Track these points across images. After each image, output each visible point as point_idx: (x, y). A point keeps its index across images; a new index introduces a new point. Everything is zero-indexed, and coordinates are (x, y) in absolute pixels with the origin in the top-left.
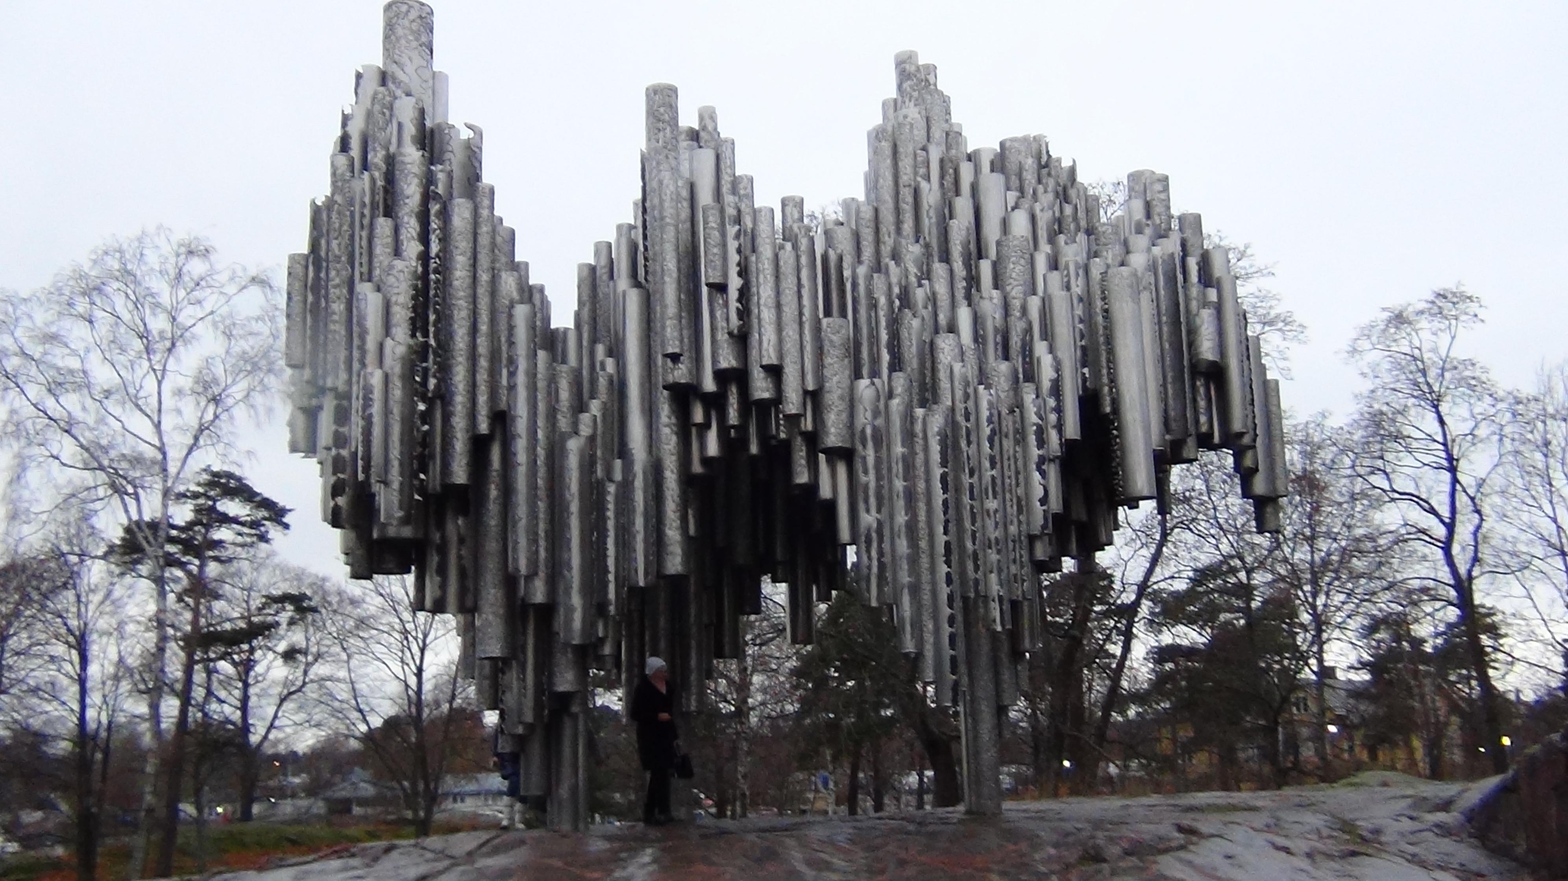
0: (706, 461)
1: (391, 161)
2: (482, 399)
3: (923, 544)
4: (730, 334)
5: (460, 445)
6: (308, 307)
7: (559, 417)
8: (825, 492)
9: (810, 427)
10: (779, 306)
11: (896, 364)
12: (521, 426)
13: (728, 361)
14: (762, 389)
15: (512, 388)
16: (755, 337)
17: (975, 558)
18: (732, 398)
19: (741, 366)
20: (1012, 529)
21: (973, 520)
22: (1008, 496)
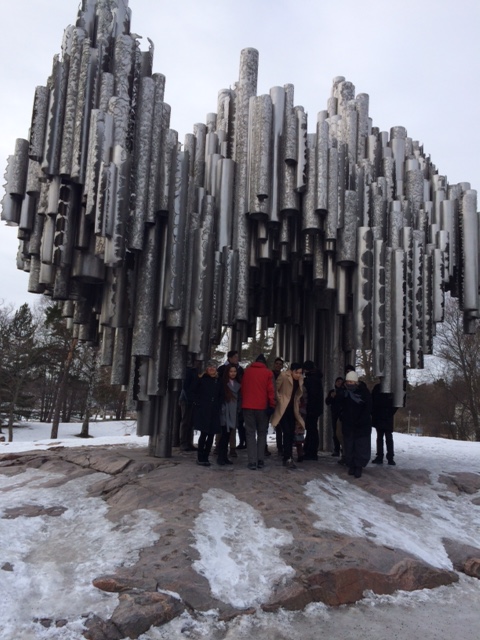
0: (259, 259)
1: (112, 42)
2: (152, 202)
3: (388, 319)
4: (295, 190)
5: (139, 226)
6: (49, 121)
7: (194, 220)
8: (330, 285)
9: (331, 248)
10: (328, 178)
11: (372, 222)
12: (177, 220)
13: (290, 204)
14: (311, 222)
16: (311, 194)
17: (411, 330)
18: (285, 227)
19: (298, 209)
20: (427, 317)
21: (411, 310)
22: (426, 300)
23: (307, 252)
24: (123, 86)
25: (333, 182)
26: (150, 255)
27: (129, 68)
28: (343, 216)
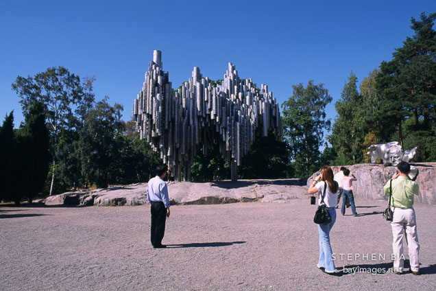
0: (202, 127)
5: (167, 123)
7: (181, 120)
8: (221, 133)
11: (232, 115)
12: (176, 121)
13: (207, 112)
15: (175, 115)
17: (243, 144)
18: (207, 119)
19: (210, 114)
20: (249, 140)
22: (248, 135)
26: (171, 130)
28: (222, 115)
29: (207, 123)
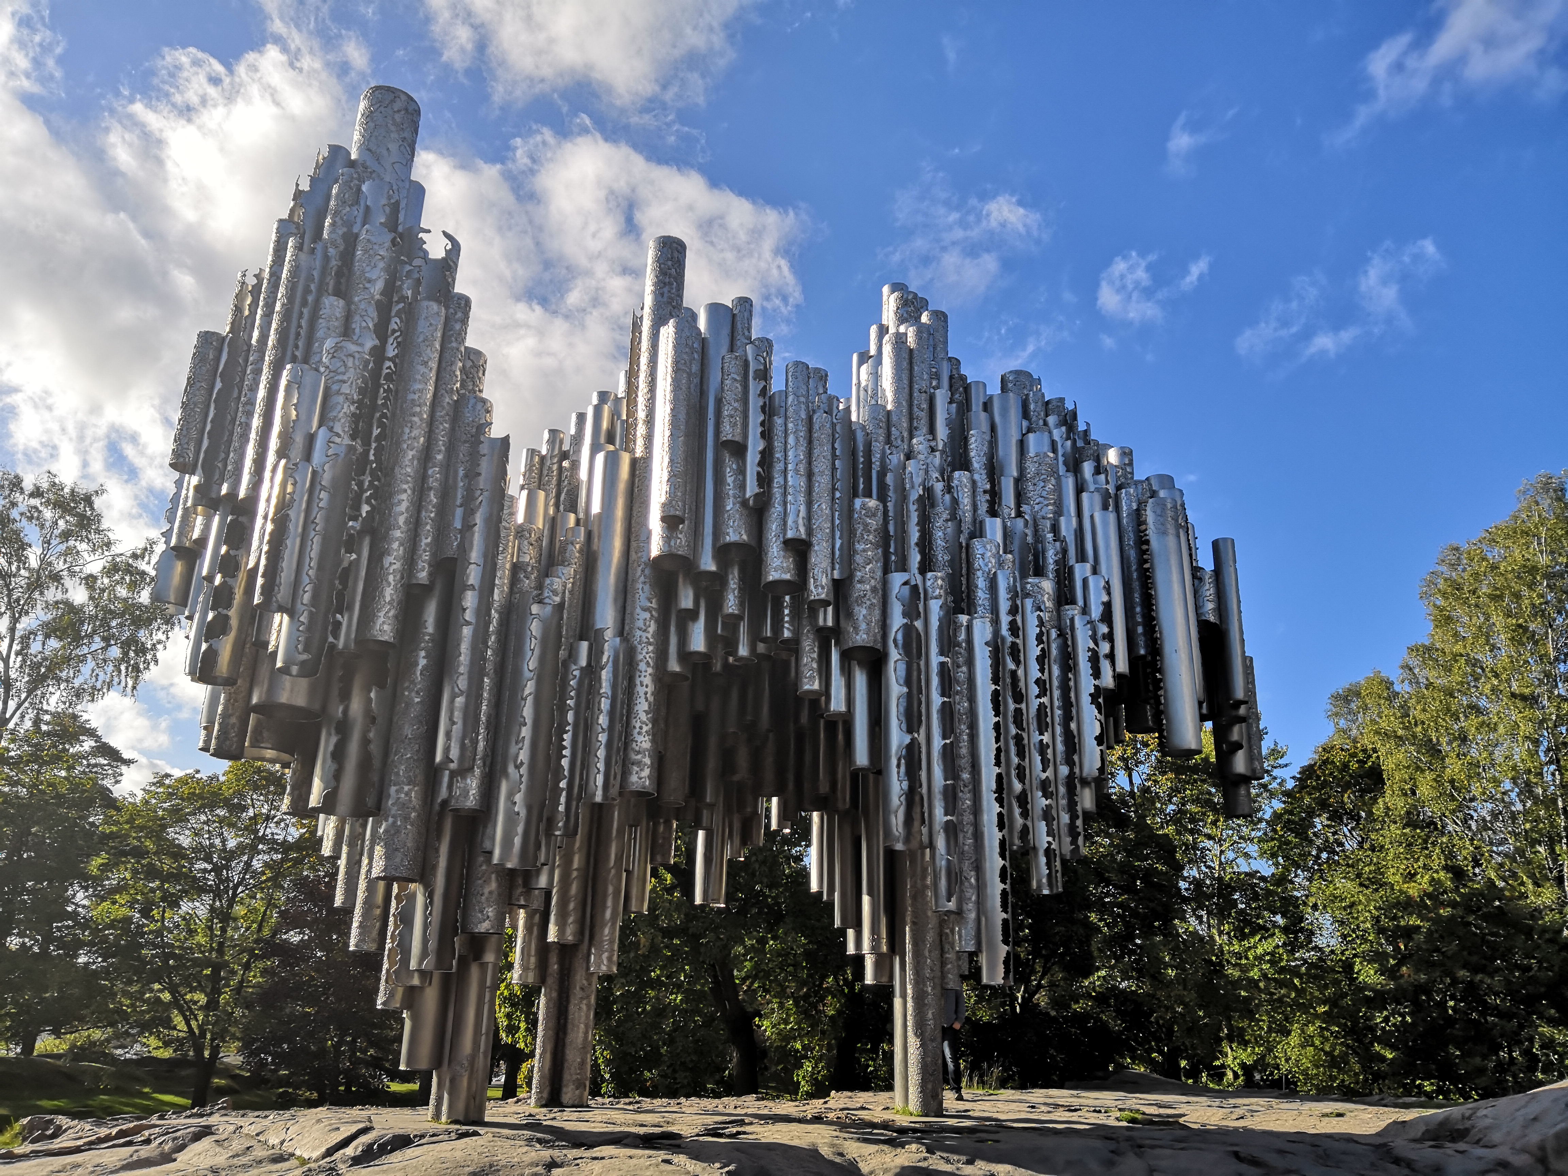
0: (685, 655)
1: (351, 241)
2: (426, 541)
3: (966, 776)
5: (390, 591)
6: (214, 396)
8: (837, 704)
10: (810, 475)
11: (926, 567)
12: (473, 576)
13: (736, 534)
14: (778, 568)
16: (776, 509)
17: (1023, 800)
18: (733, 583)
19: (753, 543)
20: (1064, 770)
21: (1021, 754)
22: (1058, 730)
23: (787, 634)
24: (366, 318)
25: (822, 482)
26: (423, 653)
27: (380, 285)
28: (849, 552)
29: (732, 622)
